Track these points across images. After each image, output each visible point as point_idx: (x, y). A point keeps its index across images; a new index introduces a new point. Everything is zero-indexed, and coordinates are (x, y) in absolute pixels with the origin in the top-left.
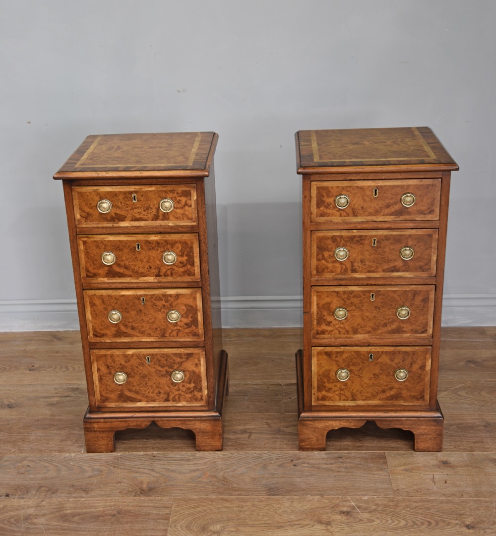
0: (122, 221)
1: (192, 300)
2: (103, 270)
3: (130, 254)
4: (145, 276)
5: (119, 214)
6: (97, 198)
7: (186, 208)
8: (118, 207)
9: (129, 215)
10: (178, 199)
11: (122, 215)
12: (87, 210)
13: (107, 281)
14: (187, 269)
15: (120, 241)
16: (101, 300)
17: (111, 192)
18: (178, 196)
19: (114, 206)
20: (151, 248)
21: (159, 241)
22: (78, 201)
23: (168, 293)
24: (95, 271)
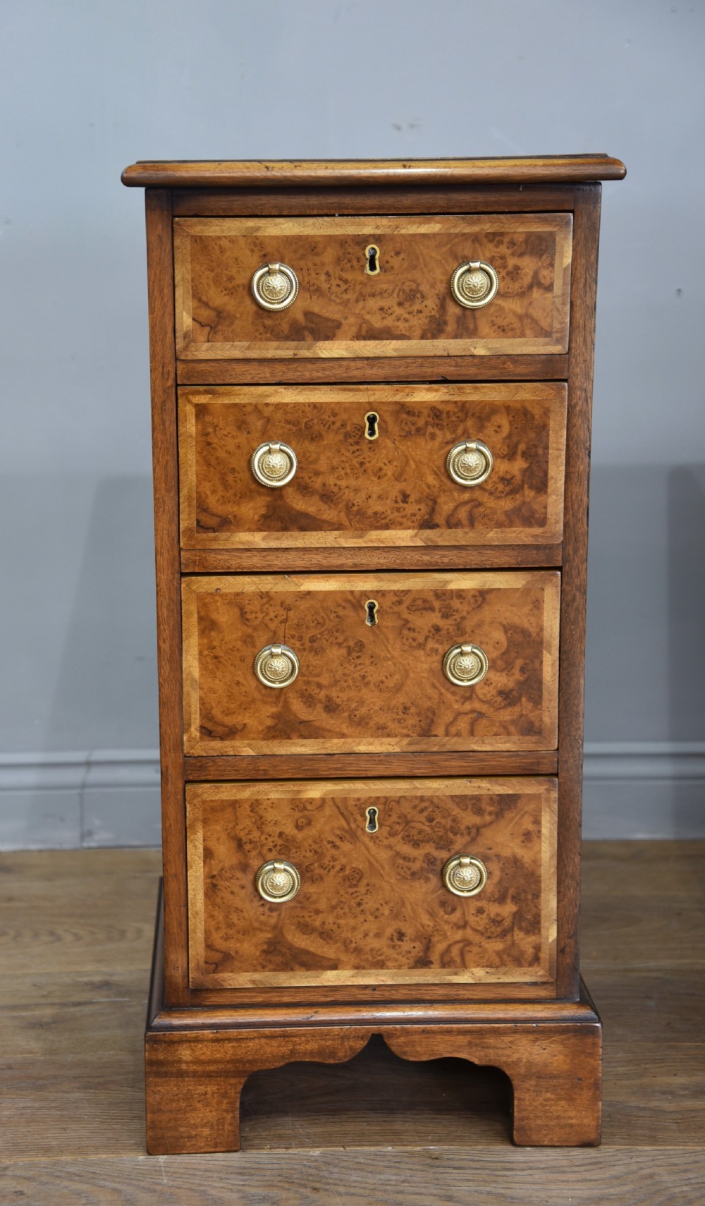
0: (327, 338)
1: (526, 609)
2: (251, 505)
3: (343, 451)
4: (387, 527)
5: (318, 316)
6: (255, 259)
7: (536, 294)
8: (318, 290)
9: (352, 320)
10: (512, 262)
11: (327, 320)
12: (218, 298)
13: (263, 545)
14: (524, 503)
15: (315, 406)
16: (237, 611)
17: (298, 239)
18: (513, 254)
19: (306, 287)
20: (413, 429)
21: (441, 407)
22: (189, 267)
23: (453, 586)
24: (228, 509)
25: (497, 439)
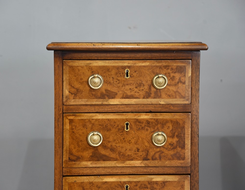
0: (113, 98)
1: (179, 188)
2: (87, 152)
3: (118, 134)
4: (132, 160)
5: (110, 91)
6: (89, 73)
7: (180, 85)
8: (110, 83)
9: (121, 92)
10: (172, 75)
11: (112, 92)
12: (77, 85)
13: (91, 166)
14: (177, 152)
15: (108, 120)
16: (81, 188)
17: (103, 67)
18: (172, 72)
19: (106, 82)
20: (141, 127)
21: (150, 120)
22: (68, 75)
23: (154, 180)
24: (80, 154)
25: (168, 131)
